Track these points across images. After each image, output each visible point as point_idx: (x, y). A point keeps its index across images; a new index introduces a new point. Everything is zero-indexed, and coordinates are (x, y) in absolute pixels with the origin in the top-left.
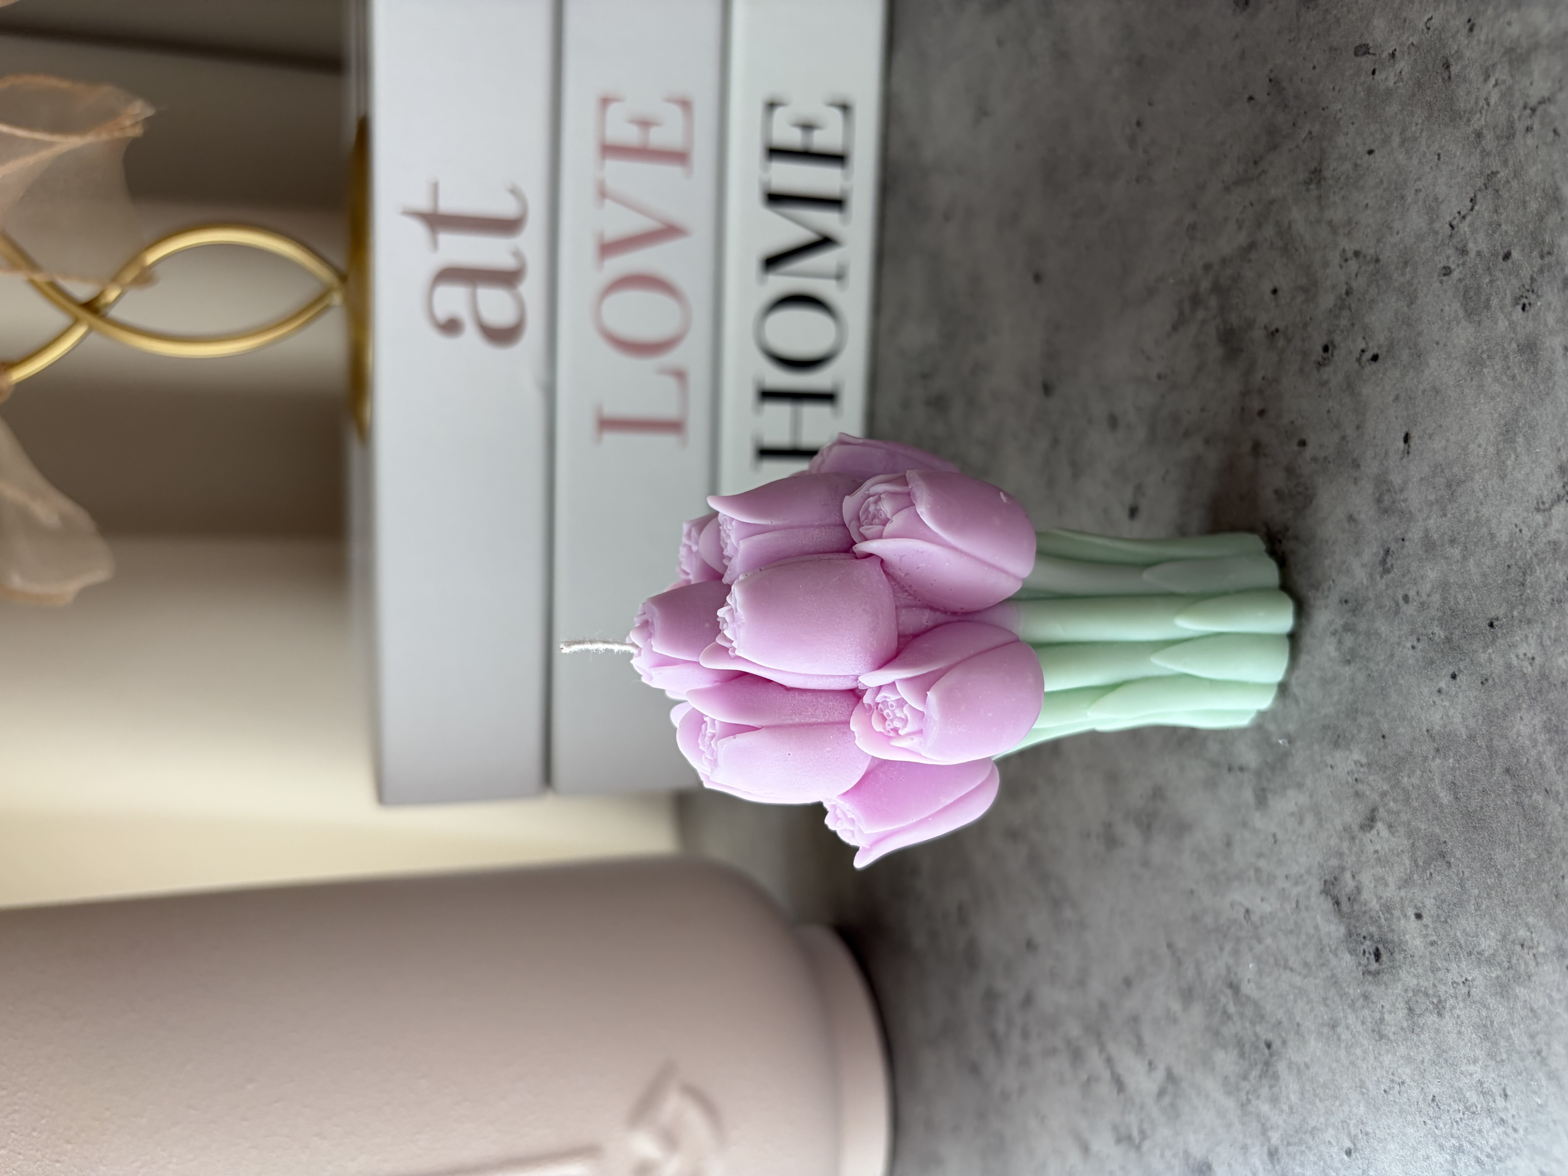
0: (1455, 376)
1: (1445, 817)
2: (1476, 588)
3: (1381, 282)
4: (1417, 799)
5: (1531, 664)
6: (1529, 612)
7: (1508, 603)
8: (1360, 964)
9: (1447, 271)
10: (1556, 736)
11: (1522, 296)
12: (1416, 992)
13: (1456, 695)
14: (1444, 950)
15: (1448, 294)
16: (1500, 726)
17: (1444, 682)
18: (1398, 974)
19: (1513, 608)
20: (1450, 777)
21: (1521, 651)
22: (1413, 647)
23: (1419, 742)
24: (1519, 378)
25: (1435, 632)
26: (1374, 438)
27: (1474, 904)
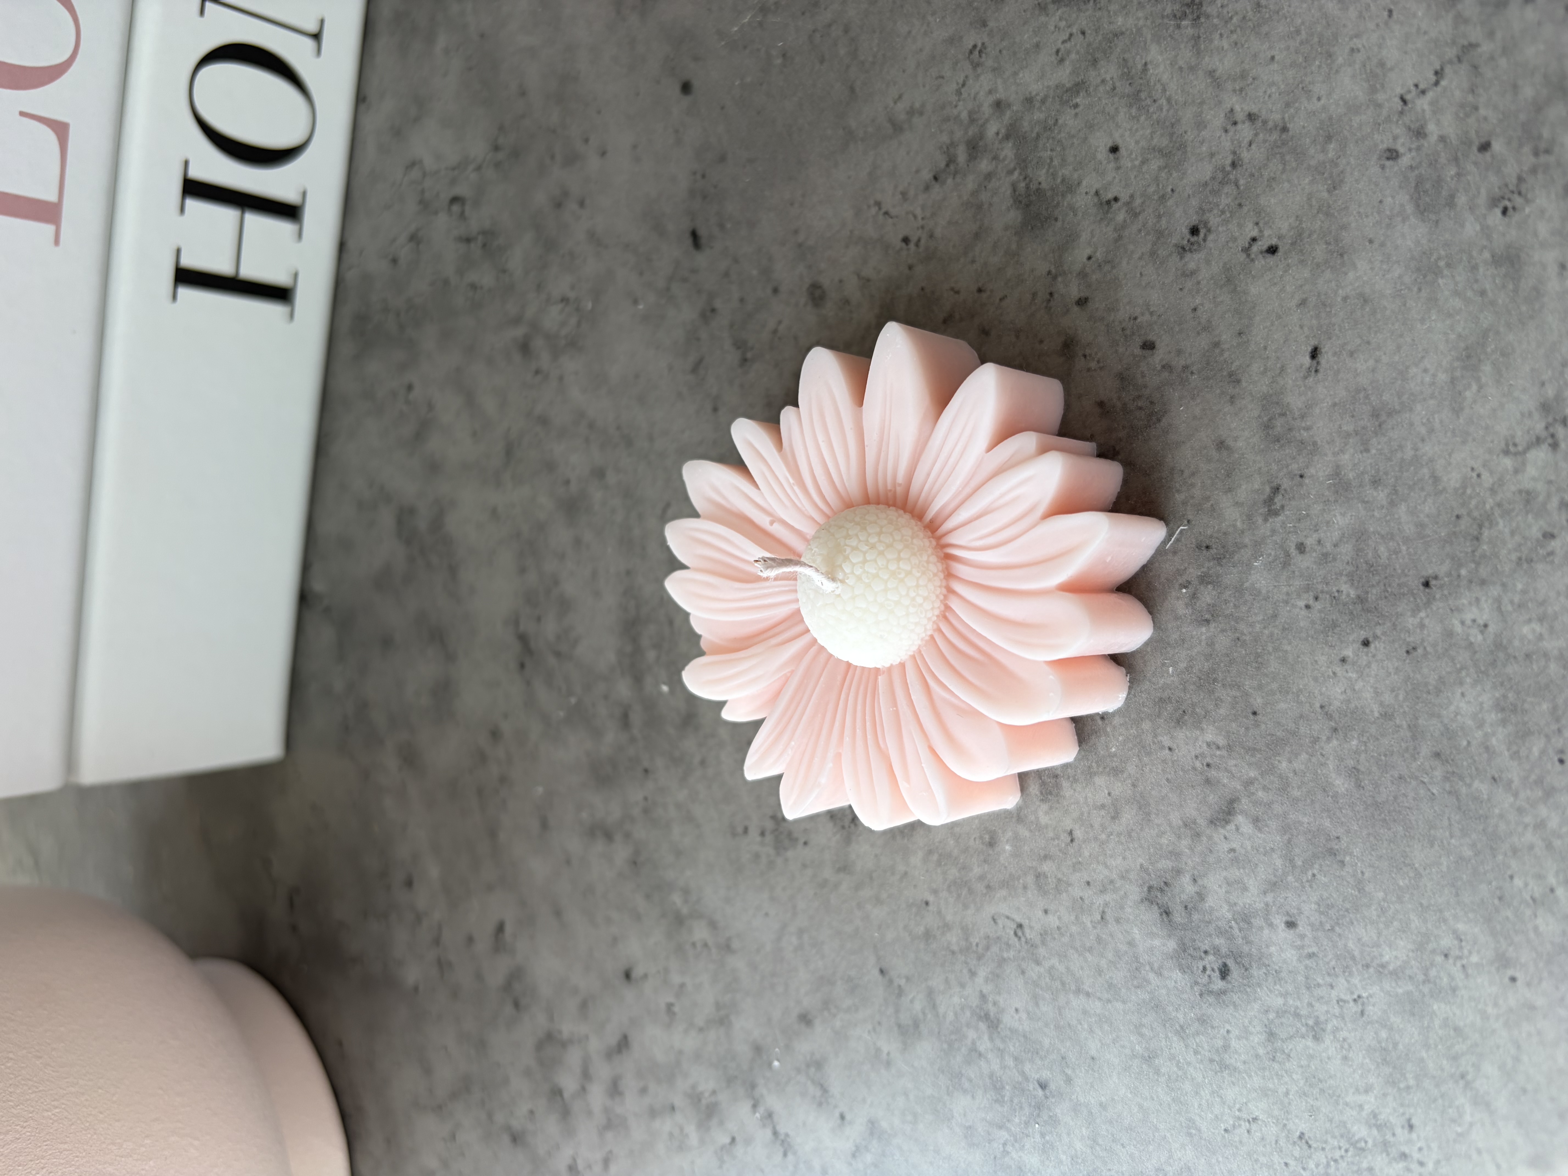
0: (1396, 283)
1: (1340, 809)
2: (1407, 540)
3: (1288, 158)
4: (1299, 787)
5: (1482, 632)
6: (1484, 572)
7: (1453, 559)
8: (1196, 983)
9: (1392, 155)
10: (1512, 716)
11: (1503, 198)
12: (1281, 1013)
13: (1369, 665)
14: (1328, 963)
15: (1392, 183)
16: (1430, 703)
17: (1351, 649)
18: (1256, 992)
19: (1460, 565)
20: (1351, 763)
21: (1468, 617)
22: (1308, 607)
23: (1307, 720)
24: (1490, 294)
25: (1342, 589)
26: (1265, 348)
27: (1376, 910)
